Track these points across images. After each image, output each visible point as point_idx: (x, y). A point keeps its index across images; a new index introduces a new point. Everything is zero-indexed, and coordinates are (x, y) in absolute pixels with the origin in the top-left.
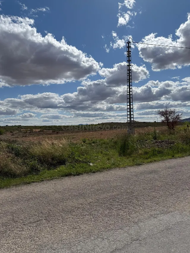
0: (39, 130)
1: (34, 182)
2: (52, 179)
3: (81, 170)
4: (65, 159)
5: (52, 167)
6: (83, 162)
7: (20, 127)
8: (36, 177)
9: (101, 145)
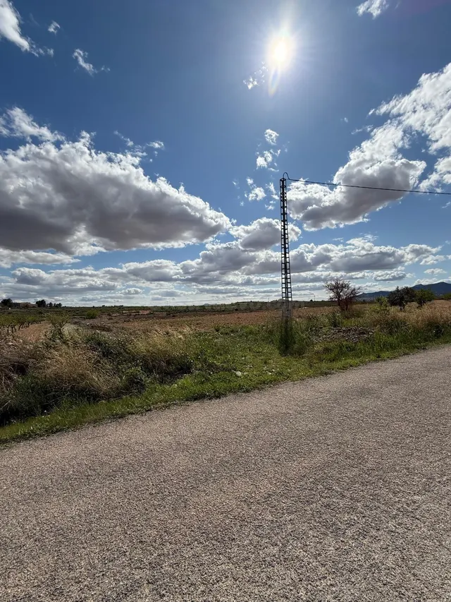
0: (148, 312)
1: (132, 414)
2: (168, 407)
3: (223, 385)
4: (191, 362)
5: (168, 379)
6: (224, 369)
7: (121, 307)
8: (137, 402)
9: (246, 337)
